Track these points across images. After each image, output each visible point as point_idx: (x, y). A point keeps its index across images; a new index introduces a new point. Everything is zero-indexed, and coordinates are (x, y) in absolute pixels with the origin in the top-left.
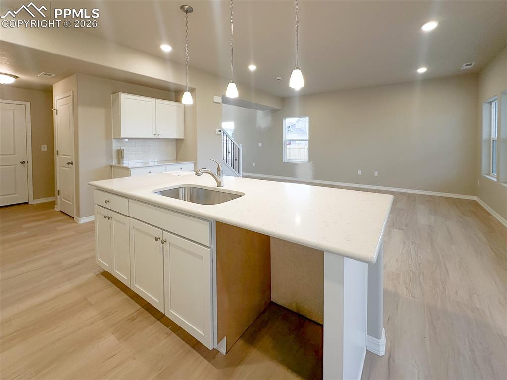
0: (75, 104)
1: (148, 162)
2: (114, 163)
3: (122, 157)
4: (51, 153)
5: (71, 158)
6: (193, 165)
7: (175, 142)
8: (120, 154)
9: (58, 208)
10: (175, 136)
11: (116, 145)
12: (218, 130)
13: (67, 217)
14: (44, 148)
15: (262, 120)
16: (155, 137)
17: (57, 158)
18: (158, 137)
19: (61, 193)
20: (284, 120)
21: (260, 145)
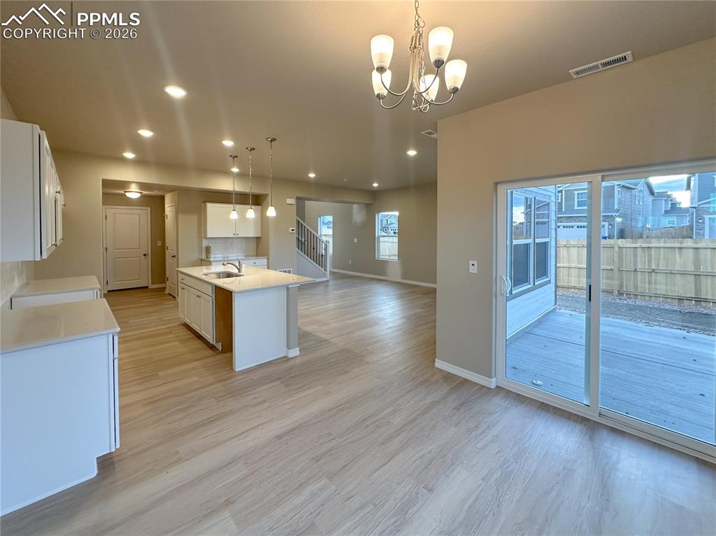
0: (177, 212)
1: (228, 257)
2: (204, 257)
3: (210, 253)
4: (163, 248)
5: (174, 253)
6: (266, 260)
7: (255, 240)
8: (208, 250)
9: (167, 291)
10: (252, 235)
11: (205, 243)
12: (291, 229)
13: (171, 297)
14: (159, 243)
15: (358, 214)
16: (234, 236)
17: (167, 252)
18: (237, 236)
19: (169, 279)
20: (377, 215)
21: (356, 240)
